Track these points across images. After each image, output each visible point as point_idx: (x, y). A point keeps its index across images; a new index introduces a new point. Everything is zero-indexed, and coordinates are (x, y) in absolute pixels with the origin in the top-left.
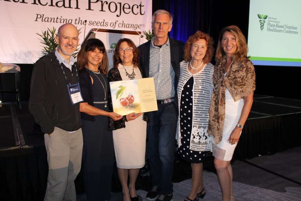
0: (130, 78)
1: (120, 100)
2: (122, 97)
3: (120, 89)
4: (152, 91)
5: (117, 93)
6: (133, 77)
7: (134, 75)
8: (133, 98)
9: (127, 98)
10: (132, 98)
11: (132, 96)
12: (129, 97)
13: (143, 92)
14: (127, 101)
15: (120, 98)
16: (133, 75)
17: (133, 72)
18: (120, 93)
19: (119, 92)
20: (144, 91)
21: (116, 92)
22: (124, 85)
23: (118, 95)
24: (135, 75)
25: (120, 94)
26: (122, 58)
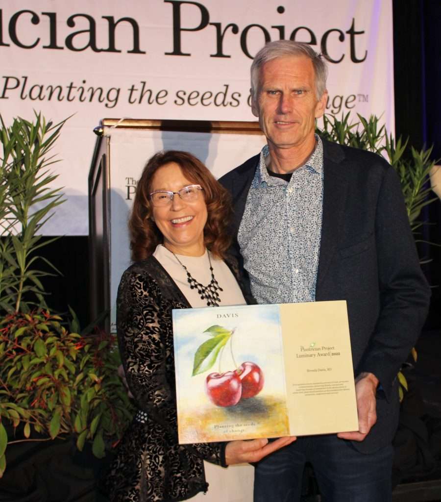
0: (205, 301)
1: (209, 379)
2: (215, 369)
3: (209, 336)
4: (339, 354)
5: (199, 351)
6: (215, 295)
7: (216, 289)
8: (261, 378)
9: (236, 376)
10: (256, 376)
11: (256, 368)
12: (243, 371)
13: (301, 356)
14: (235, 384)
15: (206, 375)
16: (213, 289)
17: (211, 279)
18: (208, 353)
19: (205, 351)
20: (303, 353)
21: (194, 347)
22: (225, 324)
23: (202, 360)
24: (221, 290)
25: (211, 356)
26: (164, 228)
